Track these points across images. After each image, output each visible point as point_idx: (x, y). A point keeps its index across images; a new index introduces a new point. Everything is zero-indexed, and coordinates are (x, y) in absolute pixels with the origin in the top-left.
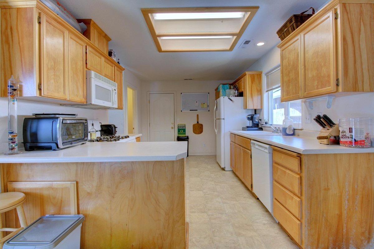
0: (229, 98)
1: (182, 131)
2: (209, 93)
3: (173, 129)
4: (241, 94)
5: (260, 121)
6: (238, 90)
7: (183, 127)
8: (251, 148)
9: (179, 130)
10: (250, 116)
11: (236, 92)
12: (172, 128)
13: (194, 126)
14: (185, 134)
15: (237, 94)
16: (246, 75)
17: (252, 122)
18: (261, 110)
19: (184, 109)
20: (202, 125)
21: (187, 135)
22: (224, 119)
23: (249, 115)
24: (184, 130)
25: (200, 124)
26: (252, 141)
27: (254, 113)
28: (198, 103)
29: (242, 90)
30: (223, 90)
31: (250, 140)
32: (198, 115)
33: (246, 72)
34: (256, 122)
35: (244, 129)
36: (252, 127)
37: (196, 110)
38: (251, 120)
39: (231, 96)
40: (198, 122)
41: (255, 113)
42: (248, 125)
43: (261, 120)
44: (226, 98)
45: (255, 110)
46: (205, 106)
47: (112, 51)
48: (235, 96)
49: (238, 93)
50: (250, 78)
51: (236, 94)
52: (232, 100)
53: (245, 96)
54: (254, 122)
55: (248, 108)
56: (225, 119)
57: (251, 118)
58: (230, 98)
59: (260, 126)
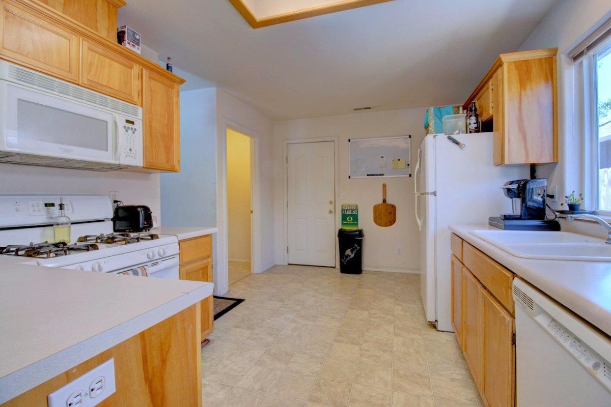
0: (450, 138)
1: (350, 219)
2: (410, 137)
3: (333, 215)
4: (487, 126)
5: (548, 201)
6: (477, 116)
7: (353, 210)
8: (513, 307)
9: (344, 217)
10: (515, 186)
11: (473, 119)
12: (331, 212)
13: (376, 208)
14: (357, 224)
15: (475, 126)
16: (501, 65)
17: (523, 201)
18: (552, 165)
19: (354, 172)
20: (393, 207)
21: (360, 228)
22: (435, 194)
23: (511, 183)
24: (355, 218)
25: (390, 205)
26: (517, 282)
27: (528, 177)
28: (384, 158)
29: (491, 112)
30: (438, 121)
31: (509, 275)
32: (384, 186)
33: (501, 56)
34: (535, 201)
35: (493, 223)
36: (520, 218)
37: (380, 175)
38: (519, 197)
39: (457, 132)
40: (384, 201)
41: (533, 176)
42: (509, 212)
43: (552, 197)
44: (442, 137)
45: (533, 168)
46: (402, 165)
47: (126, 30)
48: (468, 131)
49: (477, 122)
50: (515, 73)
51: (473, 126)
52: (457, 143)
53: (497, 130)
54: (530, 204)
55: (507, 162)
56: (437, 194)
57: (519, 191)
58: (454, 136)
59: (550, 216)
